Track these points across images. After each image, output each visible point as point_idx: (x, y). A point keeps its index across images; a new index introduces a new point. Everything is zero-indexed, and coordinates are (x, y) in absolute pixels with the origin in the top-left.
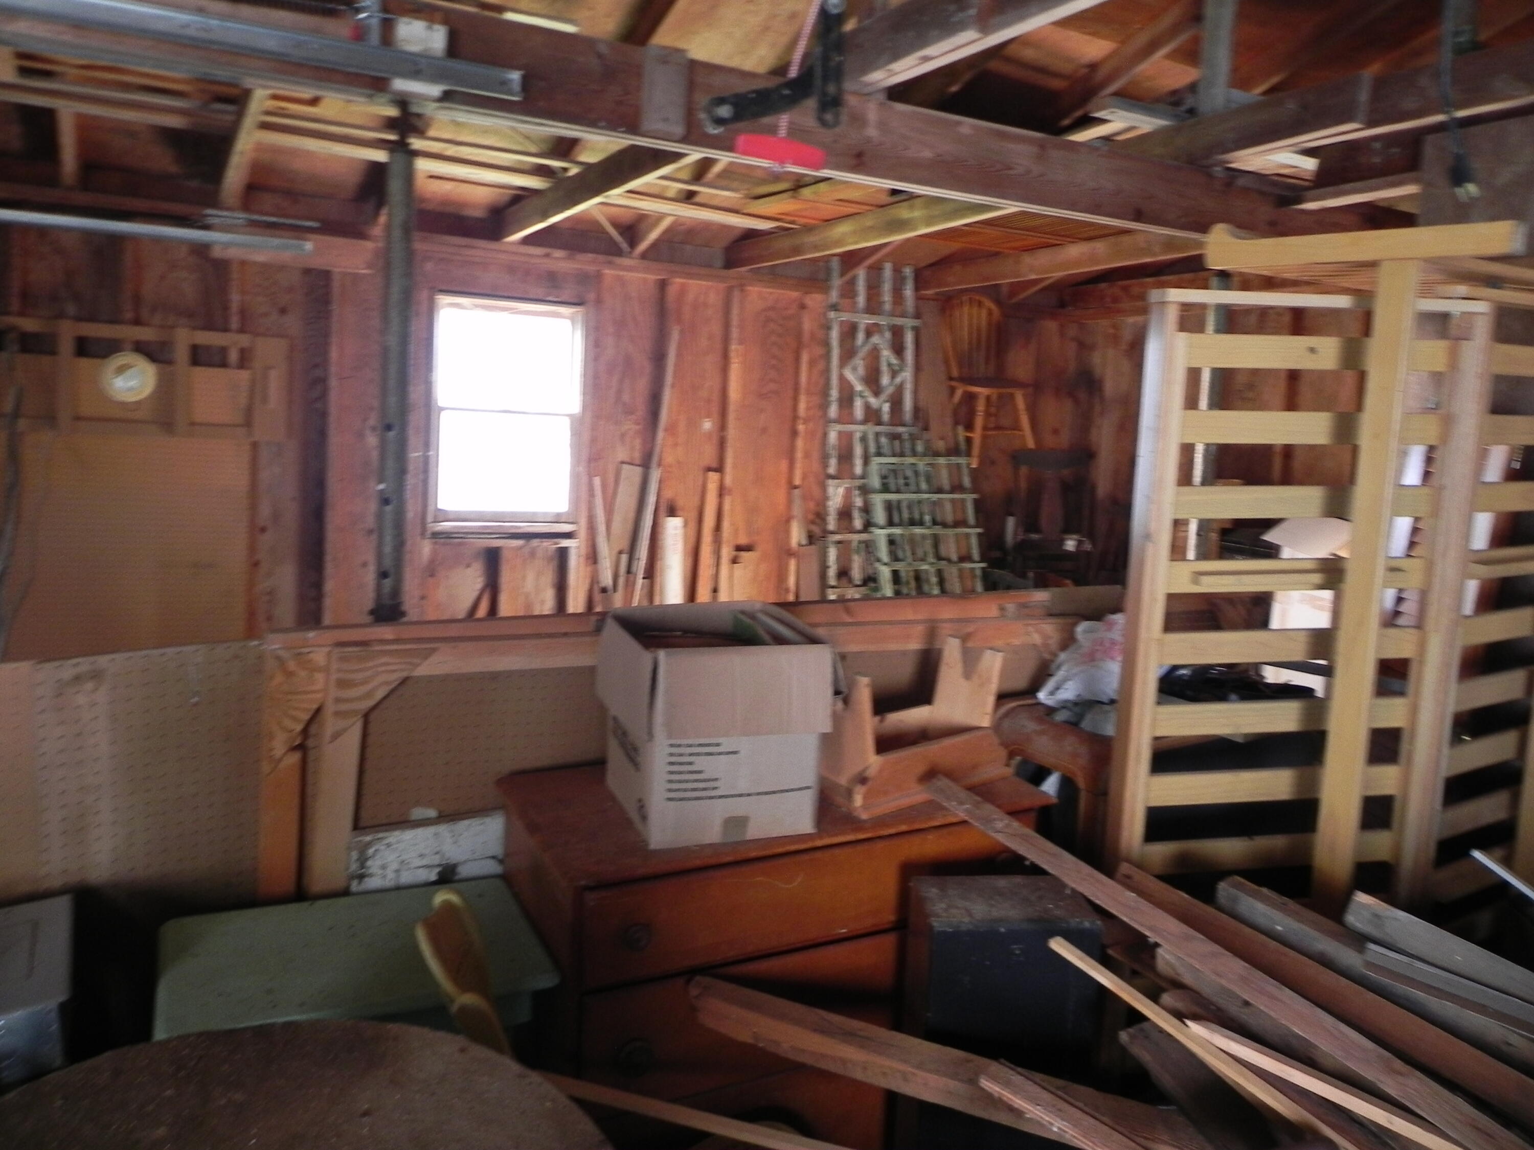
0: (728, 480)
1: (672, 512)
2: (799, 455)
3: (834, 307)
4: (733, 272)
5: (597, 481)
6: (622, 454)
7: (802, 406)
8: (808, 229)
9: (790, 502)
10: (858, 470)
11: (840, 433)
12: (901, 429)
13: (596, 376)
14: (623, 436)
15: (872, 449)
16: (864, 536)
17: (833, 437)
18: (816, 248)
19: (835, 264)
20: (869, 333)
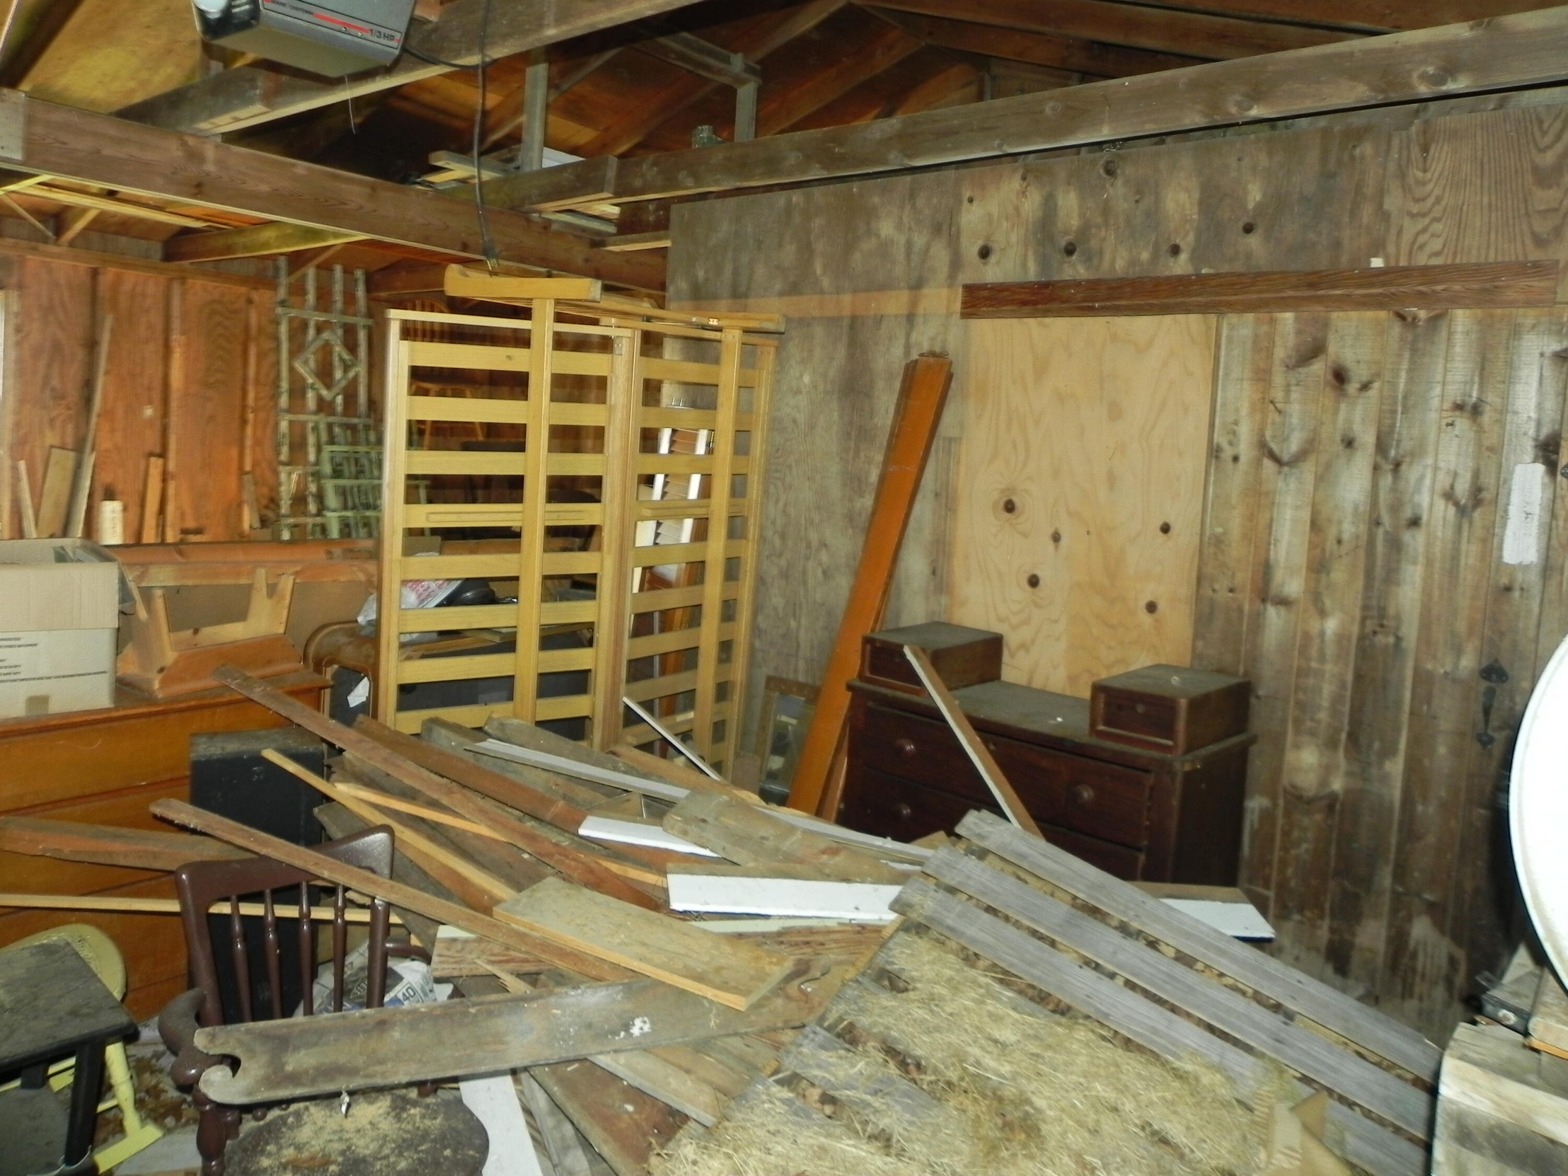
0: (172, 466)
1: (110, 495)
2: (249, 442)
3: (283, 303)
4: (175, 265)
5: (22, 465)
6: (51, 438)
7: (251, 396)
8: (239, 231)
9: (241, 486)
10: (312, 457)
11: (291, 423)
12: (355, 421)
13: (20, 361)
14: (52, 421)
15: (324, 437)
16: (319, 520)
17: (284, 426)
18: (246, 248)
19: (283, 263)
20: (319, 329)
